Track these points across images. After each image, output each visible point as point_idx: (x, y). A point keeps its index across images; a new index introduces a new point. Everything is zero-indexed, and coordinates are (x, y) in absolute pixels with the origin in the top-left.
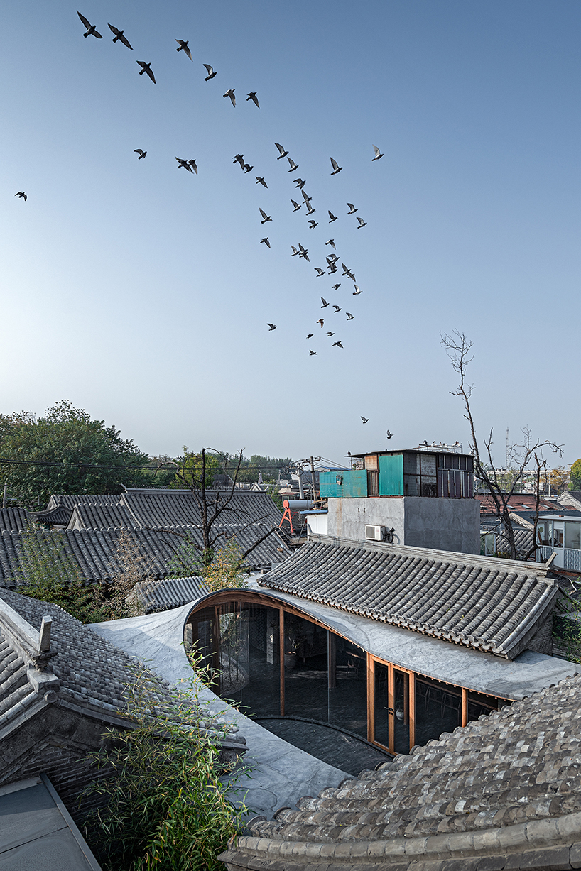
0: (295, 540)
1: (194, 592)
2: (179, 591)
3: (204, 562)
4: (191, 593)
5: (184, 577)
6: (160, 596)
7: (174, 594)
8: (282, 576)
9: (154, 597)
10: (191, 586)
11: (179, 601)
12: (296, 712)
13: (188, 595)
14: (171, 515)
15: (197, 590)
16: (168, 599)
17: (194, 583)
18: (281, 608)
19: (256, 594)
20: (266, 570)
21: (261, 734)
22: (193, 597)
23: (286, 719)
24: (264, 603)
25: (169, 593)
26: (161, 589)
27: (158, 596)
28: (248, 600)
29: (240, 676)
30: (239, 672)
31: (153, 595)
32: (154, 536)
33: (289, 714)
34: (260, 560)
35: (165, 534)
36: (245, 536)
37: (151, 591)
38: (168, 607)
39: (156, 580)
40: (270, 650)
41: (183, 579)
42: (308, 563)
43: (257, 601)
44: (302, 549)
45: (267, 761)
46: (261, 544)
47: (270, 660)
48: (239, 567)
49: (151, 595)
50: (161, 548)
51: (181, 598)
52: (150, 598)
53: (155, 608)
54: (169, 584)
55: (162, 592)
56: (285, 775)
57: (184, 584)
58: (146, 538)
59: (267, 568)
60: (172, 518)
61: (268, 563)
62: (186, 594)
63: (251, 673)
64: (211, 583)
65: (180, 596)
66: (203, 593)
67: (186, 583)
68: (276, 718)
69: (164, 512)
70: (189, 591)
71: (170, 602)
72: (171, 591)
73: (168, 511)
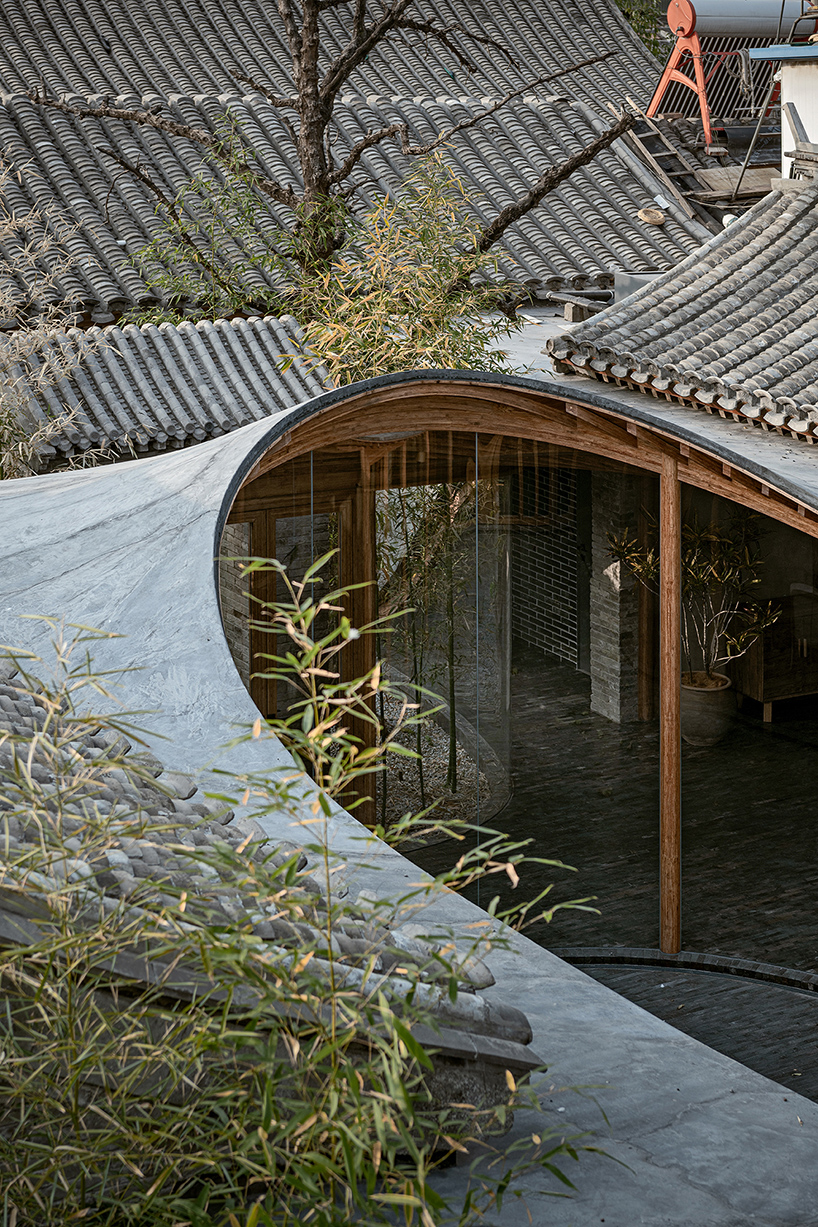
0: (721, 180)
1: (258, 385)
2: (186, 375)
3: (300, 257)
4: (241, 387)
5: (211, 319)
6: (100, 396)
7: (166, 390)
8: (664, 333)
9: (71, 396)
10: (241, 356)
11: (185, 421)
12: (733, 936)
13: (229, 398)
14: (138, 52)
15: (270, 375)
16: (139, 410)
17: (254, 346)
18: (666, 468)
19: (549, 404)
20: (585, 303)
21: (592, 1008)
22: (252, 405)
23: (688, 965)
24: (588, 442)
25: (143, 384)
26: (105, 367)
27: (92, 398)
28: (515, 428)
29: (467, 768)
30: (460, 752)
31: (67, 390)
32: (67, 138)
33: (699, 946)
34: (558, 260)
35: (117, 130)
36: (485, 150)
37: (61, 373)
38: (136, 444)
39: (84, 324)
40: (606, 660)
41: (204, 324)
42: (790, 278)
43: (553, 434)
44: (759, 212)
45: (630, 1127)
46: (564, 189)
47: (608, 704)
48: (464, 282)
49: (57, 389)
50: (99, 190)
51: (197, 410)
52: (54, 402)
53: (78, 450)
54: (142, 346)
55: (111, 378)
56: (717, 1192)
57: (209, 346)
58: (28, 144)
59: (593, 297)
60: (147, 65)
61: (594, 272)
62: (222, 392)
63: (517, 757)
64: (336, 345)
65: (192, 401)
66: (298, 390)
67: (218, 346)
68: (641, 961)
69: (109, 35)
70: (235, 378)
71: (148, 423)
72: (148, 376)
73: (126, 34)
